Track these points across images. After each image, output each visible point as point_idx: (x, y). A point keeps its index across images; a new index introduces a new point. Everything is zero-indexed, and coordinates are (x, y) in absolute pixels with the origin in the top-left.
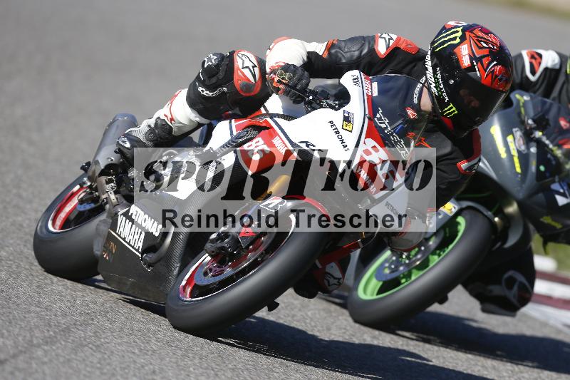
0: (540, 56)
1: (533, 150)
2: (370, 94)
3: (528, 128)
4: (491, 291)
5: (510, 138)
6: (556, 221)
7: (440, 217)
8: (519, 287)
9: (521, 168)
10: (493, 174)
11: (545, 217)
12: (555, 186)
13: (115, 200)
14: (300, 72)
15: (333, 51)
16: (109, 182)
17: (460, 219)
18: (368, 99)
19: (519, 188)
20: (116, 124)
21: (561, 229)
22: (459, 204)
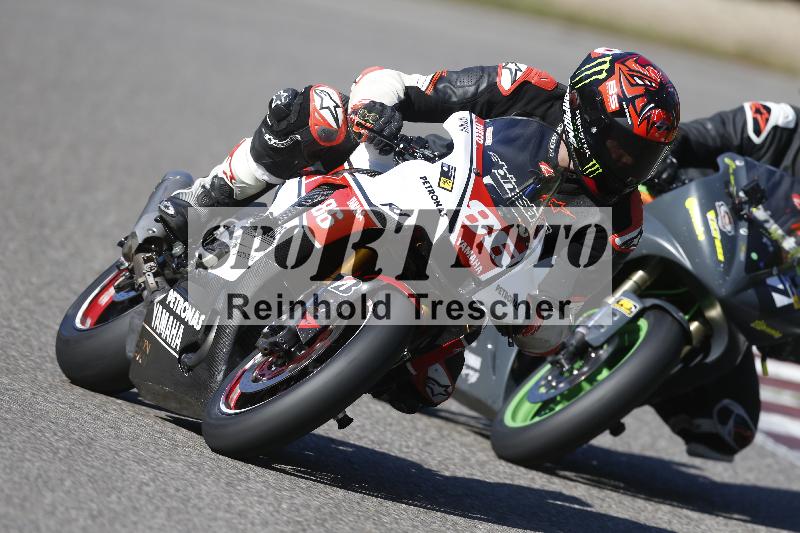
0: (768, 110)
1: (743, 231)
2: (482, 142)
3: (737, 202)
4: (698, 426)
5: (711, 215)
6: (773, 328)
7: (616, 319)
8: (736, 422)
9: (725, 254)
10: (687, 264)
11: (757, 322)
12: (773, 281)
13: (155, 284)
14: (388, 112)
15: (441, 86)
16: (147, 261)
17: (643, 324)
18: (477, 149)
19: (721, 282)
20: (165, 184)
21: (780, 339)
22: (643, 303)
